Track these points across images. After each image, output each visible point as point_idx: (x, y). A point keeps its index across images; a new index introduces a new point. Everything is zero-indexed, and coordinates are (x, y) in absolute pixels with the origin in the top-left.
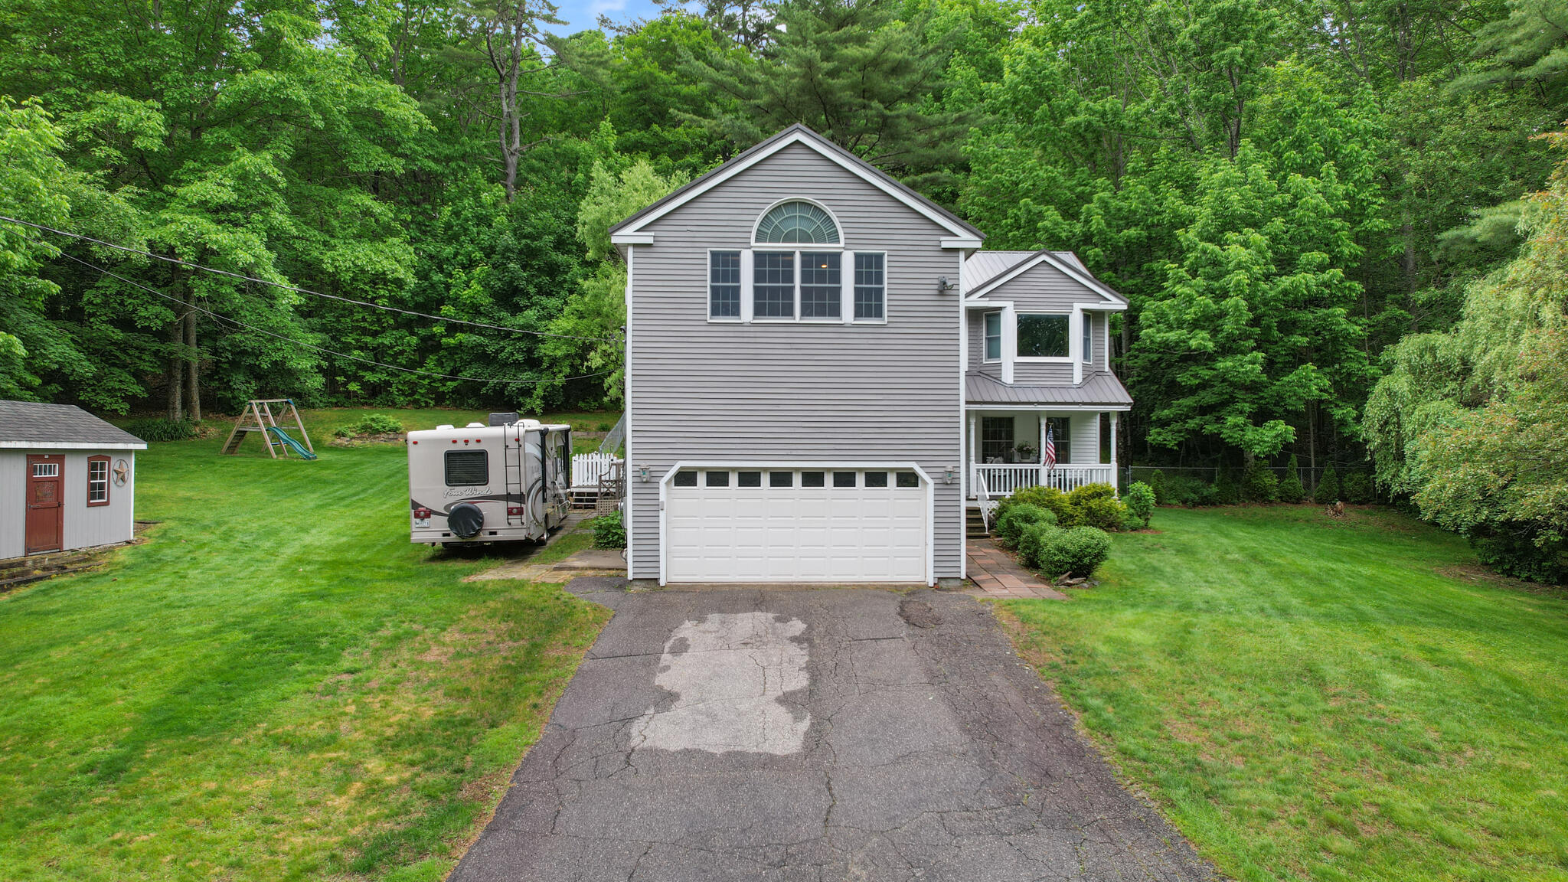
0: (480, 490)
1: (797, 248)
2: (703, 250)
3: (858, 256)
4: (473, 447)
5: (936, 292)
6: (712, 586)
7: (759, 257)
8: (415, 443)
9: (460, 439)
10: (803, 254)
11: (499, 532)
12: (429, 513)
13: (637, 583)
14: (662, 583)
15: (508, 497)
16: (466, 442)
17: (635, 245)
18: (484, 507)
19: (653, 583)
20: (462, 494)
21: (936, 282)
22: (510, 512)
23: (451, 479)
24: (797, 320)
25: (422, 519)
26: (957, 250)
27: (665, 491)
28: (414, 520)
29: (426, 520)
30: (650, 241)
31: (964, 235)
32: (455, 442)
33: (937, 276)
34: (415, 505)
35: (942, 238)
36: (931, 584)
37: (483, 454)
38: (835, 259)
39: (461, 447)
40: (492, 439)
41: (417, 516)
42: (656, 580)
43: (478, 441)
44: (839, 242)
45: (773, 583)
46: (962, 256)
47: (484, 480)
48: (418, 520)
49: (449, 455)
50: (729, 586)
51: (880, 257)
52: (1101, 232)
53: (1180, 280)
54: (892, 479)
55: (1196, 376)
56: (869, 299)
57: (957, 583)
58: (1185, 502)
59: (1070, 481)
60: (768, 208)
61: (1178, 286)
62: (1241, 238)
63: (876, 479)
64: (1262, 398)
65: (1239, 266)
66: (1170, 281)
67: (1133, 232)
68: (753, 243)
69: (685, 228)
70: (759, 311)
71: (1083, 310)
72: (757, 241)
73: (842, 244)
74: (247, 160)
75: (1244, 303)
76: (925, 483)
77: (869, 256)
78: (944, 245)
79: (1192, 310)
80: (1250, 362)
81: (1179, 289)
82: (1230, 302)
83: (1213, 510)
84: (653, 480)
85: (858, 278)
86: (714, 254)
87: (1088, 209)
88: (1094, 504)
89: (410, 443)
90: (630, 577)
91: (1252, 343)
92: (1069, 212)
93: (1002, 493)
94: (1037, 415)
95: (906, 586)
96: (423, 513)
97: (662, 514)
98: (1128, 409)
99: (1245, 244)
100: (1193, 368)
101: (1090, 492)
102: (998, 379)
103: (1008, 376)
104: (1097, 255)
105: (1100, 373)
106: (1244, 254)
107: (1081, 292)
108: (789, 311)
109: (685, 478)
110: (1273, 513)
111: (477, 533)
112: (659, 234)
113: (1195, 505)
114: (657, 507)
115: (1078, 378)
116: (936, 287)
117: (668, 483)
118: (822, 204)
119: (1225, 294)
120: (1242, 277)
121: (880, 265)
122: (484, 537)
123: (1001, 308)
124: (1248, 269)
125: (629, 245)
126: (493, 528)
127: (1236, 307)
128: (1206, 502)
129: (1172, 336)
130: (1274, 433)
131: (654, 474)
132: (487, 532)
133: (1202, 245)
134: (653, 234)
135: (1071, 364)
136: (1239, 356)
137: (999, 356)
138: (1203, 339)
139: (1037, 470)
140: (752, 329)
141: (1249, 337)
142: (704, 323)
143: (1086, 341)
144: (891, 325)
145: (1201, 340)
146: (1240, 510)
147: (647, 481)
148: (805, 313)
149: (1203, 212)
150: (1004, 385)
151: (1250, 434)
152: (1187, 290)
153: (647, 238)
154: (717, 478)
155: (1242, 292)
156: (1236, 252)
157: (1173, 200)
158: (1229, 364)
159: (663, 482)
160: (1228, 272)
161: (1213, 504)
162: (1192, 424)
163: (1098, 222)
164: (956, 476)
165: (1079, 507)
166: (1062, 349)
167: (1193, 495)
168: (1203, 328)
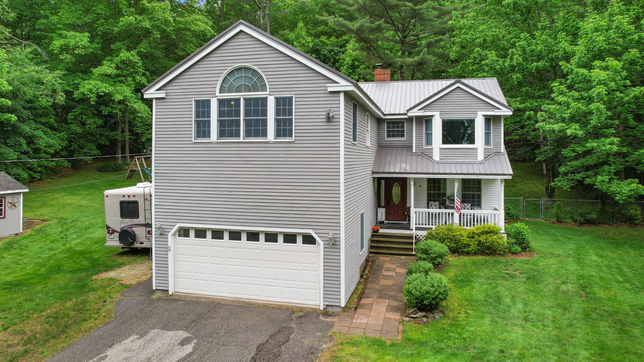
0: (136, 221)
1: (242, 95)
2: (190, 100)
3: (278, 100)
4: (132, 199)
5: (324, 120)
6: (197, 297)
7: (221, 102)
8: (107, 196)
9: (126, 195)
10: (246, 100)
11: (144, 243)
12: (114, 231)
13: (158, 291)
14: (170, 293)
15: (146, 225)
16: (129, 196)
17: (157, 99)
18: (137, 231)
19: (166, 292)
20: (128, 222)
21: (324, 113)
22: (148, 233)
23: (123, 215)
24: (241, 139)
25: (111, 234)
26: (339, 92)
27: (171, 240)
28: (107, 235)
29: (113, 235)
30: (163, 96)
31: (342, 82)
32: (124, 196)
33: (326, 110)
34: (108, 227)
35: (328, 85)
36: (322, 308)
37: (136, 203)
38: (264, 101)
39: (126, 199)
40: (139, 195)
41: (108, 233)
42: (167, 291)
43: (134, 196)
44: (266, 91)
45: (230, 299)
46: (342, 96)
47: (136, 216)
48: (109, 235)
49: (122, 203)
50: (205, 298)
51: (291, 98)
53: (562, 93)
54: (299, 239)
55: (574, 151)
56: (285, 125)
57: (339, 309)
60: (226, 72)
61: (560, 97)
62: (604, 64)
63: (290, 238)
65: (600, 83)
66: (556, 93)
68: (217, 93)
69: (181, 87)
70: (222, 134)
71: (484, 116)
72: (220, 93)
73: (268, 93)
75: (603, 107)
76: (318, 243)
77: (284, 98)
78: (330, 89)
79: (569, 111)
80: (609, 144)
81: (561, 99)
82: (593, 106)
84: (165, 233)
85: (278, 112)
86: (197, 102)
88: (483, 238)
89: (105, 197)
90: (154, 288)
93: (431, 226)
94: (453, 180)
95: (307, 308)
96: (111, 231)
98: (510, 177)
99: (606, 68)
102: (430, 157)
103: (436, 156)
105: (498, 153)
106: (603, 75)
107: (483, 105)
108: (238, 135)
109: (184, 232)
111: (132, 243)
112: (168, 91)
114: (168, 249)
115: (481, 156)
116: (324, 117)
117: (174, 235)
118: (255, 68)
119: (590, 100)
120: (601, 90)
121: (291, 104)
122: (137, 245)
123: (432, 116)
124: (605, 84)
125: (154, 98)
126: (141, 240)
127: (598, 109)
128: (589, 223)
129: (556, 127)
130: (630, 188)
131: (165, 230)
132: (139, 242)
133: (576, 70)
134: (164, 91)
135: (476, 149)
136: (603, 139)
137: (431, 144)
138: (575, 129)
139: (452, 214)
140: (217, 146)
142: (191, 142)
143: (487, 135)
144: (296, 142)
145: (573, 129)
147: (163, 234)
148: (248, 134)
149: (580, 49)
150: (434, 162)
151: (614, 187)
152: (565, 99)
153: (162, 94)
154: (201, 233)
155: (602, 99)
156: (598, 74)
157: (565, 43)
158: (595, 144)
159: (170, 235)
160: (595, 87)
161: (594, 224)
163: (517, 59)
164: (337, 239)
166: (471, 140)
168: (577, 122)
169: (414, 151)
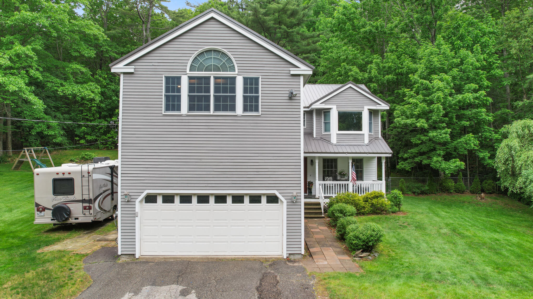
0: (71, 198)
1: (212, 74)
2: (161, 76)
3: (245, 79)
4: (67, 176)
5: (287, 98)
6: (165, 258)
7: (191, 79)
8: (38, 174)
9: (61, 172)
10: (216, 78)
11: (79, 218)
12: (44, 209)
13: (124, 256)
14: (137, 256)
15: (83, 201)
16: (64, 174)
17: (124, 73)
18: (72, 207)
19: (132, 257)
20: (61, 199)
21: (288, 92)
22: (85, 208)
23: (56, 192)
24: (212, 113)
25: (41, 212)
26: (299, 75)
27: (139, 206)
28: (36, 212)
29: (43, 213)
30: (132, 71)
31: (303, 67)
32: (57, 174)
33: (288, 89)
34: (37, 205)
35: (291, 69)
36: (285, 257)
37: (71, 180)
38: (233, 79)
39: (61, 176)
40: (76, 172)
41: (38, 210)
42: (134, 255)
43: (69, 173)
44: (235, 71)
45: (199, 257)
46: (302, 78)
47: (72, 192)
48: (39, 213)
49: (55, 180)
50: (174, 258)
51: (257, 79)
52: (376, 77)
53: (412, 96)
54: (264, 199)
55: (419, 139)
56: (251, 102)
57: (300, 257)
58: (414, 193)
59: (363, 189)
60: (196, 53)
61: (411, 99)
62: (439, 77)
63: (255, 199)
64: (447, 148)
65: (439, 89)
66: (407, 97)
67: (390, 76)
68: (188, 71)
69: (151, 64)
70: (191, 108)
71: (369, 109)
72: (190, 70)
73: (236, 72)
74: (18, 48)
75: (442, 107)
76: (282, 202)
77: (251, 79)
78: (292, 73)
79: (418, 110)
80: (444, 133)
81: (411, 100)
82: (434, 106)
83: (426, 197)
84: (132, 200)
85: (245, 90)
86: (167, 78)
87: (371, 67)
88: (374, 201)
89: (35, 175)
90: (119, 253)
91: (444, 125)
92: (362, 68)
93: (331, 195)
94: (348, 158)
95: (271, 258)
96: (41, 209)
97: (137, 219)
98: (390, 155)
99: (441, 80)
100: (418, 136)
101: (372, 196)
102: (329, 142)
103: (334, 140)
104: (375, 87)
105: (377, 138)
106: (441, 84)
107: (368, 101)
108: (208, 109)
109: (151, 199)
110: (453, 199)
111: (67, 219)
112: (137, 67)
113: (419, 194)
114: (135, 215)
115: (366, 141)
116: (288, 95)
117: (141, 201)
118: (225, 51)
119: (432, 102)
120: (440, 94)
121: (257, 84)
122: (72, 221)
123: (330, 109)
124: (443, 91)
125: (121, 73)
126: (76, 216)
127: (438, 108)
128: (423, 193)
129: (409, 121)
130: (455, 165)
131: (132, 197)
132: (74, 218)
133: (421, 81)
134: (133, 67)
135: (364, 134)
136: (439, 131)
137: (329, 131)
138: (423, 123)
139: (347, 184)
140: (187, 118)
141: (443, 122)
142: (161, 115)
143: (370, 124)
144: (263, 116)
145: (422, 123)
146: (438, 197)
147: (129, 200)
148: (217, 108)
149: (421, 67)
150: (332, 144)
151: (444, 165)
152: (414, 101)
153: (130, 69)
154: (168, 199)
155: (440, 101)
156: (437, 83)
157: (408, 62)
158: (435, 134)
159: (137, 201)
160: (433, 92)
161: (426, 194)
162: (417, 160)
163: (374, 72)
164: (298, 198)
165: (367, 203)
166: (359, 127)
167: (418, 190)
168: (422, 118)
169: (315, 136)
